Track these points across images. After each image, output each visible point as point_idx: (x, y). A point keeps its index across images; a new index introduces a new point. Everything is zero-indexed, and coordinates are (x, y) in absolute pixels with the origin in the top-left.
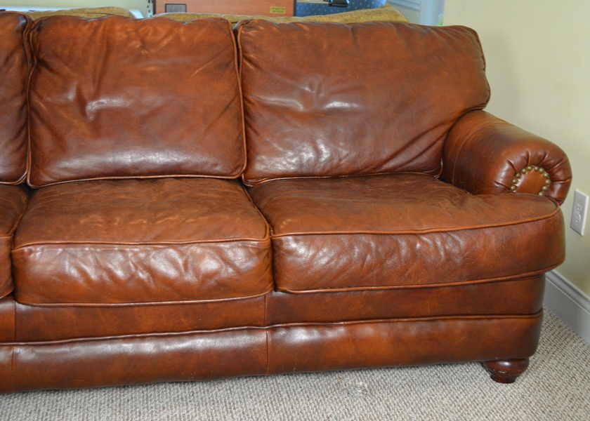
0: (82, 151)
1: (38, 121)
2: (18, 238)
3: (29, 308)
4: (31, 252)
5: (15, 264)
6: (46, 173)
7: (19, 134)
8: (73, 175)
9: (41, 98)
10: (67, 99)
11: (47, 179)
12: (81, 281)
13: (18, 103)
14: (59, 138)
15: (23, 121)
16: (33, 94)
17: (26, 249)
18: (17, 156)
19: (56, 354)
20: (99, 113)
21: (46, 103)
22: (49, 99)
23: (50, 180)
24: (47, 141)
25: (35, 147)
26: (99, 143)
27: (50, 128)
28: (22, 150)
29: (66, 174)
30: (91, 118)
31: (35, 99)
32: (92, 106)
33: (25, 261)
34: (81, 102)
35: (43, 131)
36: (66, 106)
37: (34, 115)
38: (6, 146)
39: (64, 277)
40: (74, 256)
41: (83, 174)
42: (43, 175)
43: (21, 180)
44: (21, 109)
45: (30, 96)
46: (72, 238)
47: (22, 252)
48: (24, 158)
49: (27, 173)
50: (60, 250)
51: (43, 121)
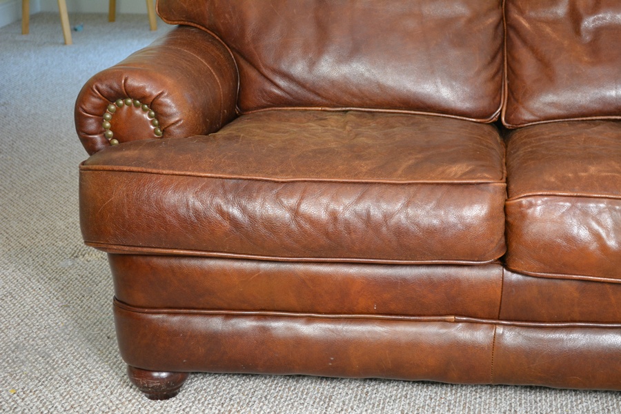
0: (577, 80)
1: (518, 42)
2: (512, 187)
3: (520, 277)
4: (531, 205)
5: (509, 219)
6: (527, 109)
7: (494, 58)
8: (561, 112)
9: (522, 13)
10: (556, 13)
11: (527, 116)
12: (594, 246)
13: (492, 19)
14: (545, 64)
15: (499, 42)
16: (511, 7)
17: (524, 201)
18: (491, 87)
19: (549, 341)
20: (598, 32)
21: (529, 20)
22: (532, 14)
23: (532, 118)
24: (528, 67)
25: (513, 75)
26: (598, 71)
27: (533, 50)
28: (497, 79)
29: (553, 111)
30: (588, 38)
31: (515, 15)
32: (589, 23)
33: (523, 216)
34: (575, 17)
35: (524, 54)
36: (554, 23)
37: (512, 34)
38: (478, 73)
39: (571, 239)
40: (585, 214)
41: (575, 111)
42: (523, 111)
43: (494, 117)
44: (497, 27)
45: (507, 11)
46: (584, 190)
47: (520, 205)
48: (499, 90)
49: (503, 107)
50: (568, 204)
51: (525, 42)
